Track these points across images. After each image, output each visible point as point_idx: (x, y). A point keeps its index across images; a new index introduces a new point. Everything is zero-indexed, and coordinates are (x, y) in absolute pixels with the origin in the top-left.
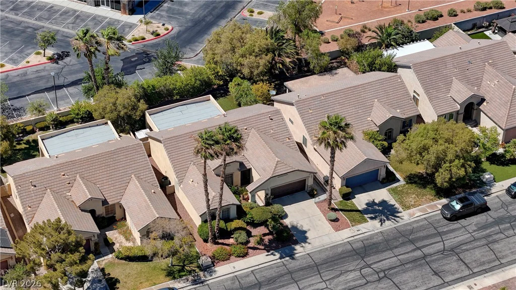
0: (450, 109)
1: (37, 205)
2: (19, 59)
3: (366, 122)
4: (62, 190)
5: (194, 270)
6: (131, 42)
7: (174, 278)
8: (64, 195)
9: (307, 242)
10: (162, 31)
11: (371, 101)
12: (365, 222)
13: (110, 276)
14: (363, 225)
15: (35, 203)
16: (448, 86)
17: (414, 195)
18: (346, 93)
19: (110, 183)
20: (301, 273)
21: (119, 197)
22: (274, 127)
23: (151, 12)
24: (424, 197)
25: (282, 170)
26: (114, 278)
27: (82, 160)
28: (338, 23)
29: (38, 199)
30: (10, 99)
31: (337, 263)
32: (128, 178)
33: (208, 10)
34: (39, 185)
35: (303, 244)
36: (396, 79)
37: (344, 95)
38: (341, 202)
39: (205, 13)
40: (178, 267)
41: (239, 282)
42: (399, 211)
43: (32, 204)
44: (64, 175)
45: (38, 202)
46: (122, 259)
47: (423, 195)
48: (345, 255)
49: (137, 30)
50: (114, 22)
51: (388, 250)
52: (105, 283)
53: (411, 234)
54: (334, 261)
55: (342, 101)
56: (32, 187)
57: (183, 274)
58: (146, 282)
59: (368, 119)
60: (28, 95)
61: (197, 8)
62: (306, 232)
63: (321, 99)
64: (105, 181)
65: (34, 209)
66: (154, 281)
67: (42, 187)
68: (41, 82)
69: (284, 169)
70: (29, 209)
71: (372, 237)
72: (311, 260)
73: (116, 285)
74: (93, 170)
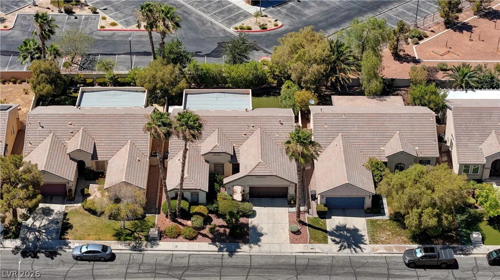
0: (475, 160)
1: (37, 144)
2: (133, 23)
3: (378, 151)
4: (64, 137)
5: (141, 238)
6: (237, 29)
7: (119, 239)
8: (63, 142)
9: (257, 244)
10: (270, 26)
11: (393, 132)
12: (325, 243)
13: (68, 221)
14: (321, 245)
15: (36, 142)
16: (483, 138)
17: (390, 233)
18: (370, 117)
19: (107, 142)
20: (232, 270)
21: (109, 157)
22: (281, 132)
23: (273, 7)
24: (399, 237)
25: (260, 171)
26: (70, 224)
27: (92, 116)
28: (441, 55)
29: (40, 139)
30: (102, 54)
31: (271, 272)
32: (124, 142)
33: (327, 16)
34: (47, 127)
35: (252, 245)
36: (429, 117)
37: (367, 120)
38: (315, 218)
39: (322, 18)
40: (128, 231)
41: (172, 260)
42: (365, 242)
43: (34, 142)
44: (71, 124)
45: (39, 142)
46: (86, 210)
47: (399, 235)
48: (283, 267)
49: (249, 20)
50: (235, 9)
51: (327, 274)
52: (60, 226)
53: (360, 267)
54: (270, 268)
55: (362, 125)
56: (40, 128)
57: (129, 238)
58: (94, 235)
59: (382, 148)
60: (118, 54)
61: (318, 13)
62: (262, 235)
63: (341, 117)
64: (103, 139)
65: (33, 146)
66: (101, 237)
67: (49, 129)
68: (137, 46)
69: (263, 171)
70: (30, 145)
71: (321, 258)
72: (249, 261)
73: (68, 230)
74: (97, 127)
